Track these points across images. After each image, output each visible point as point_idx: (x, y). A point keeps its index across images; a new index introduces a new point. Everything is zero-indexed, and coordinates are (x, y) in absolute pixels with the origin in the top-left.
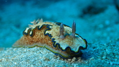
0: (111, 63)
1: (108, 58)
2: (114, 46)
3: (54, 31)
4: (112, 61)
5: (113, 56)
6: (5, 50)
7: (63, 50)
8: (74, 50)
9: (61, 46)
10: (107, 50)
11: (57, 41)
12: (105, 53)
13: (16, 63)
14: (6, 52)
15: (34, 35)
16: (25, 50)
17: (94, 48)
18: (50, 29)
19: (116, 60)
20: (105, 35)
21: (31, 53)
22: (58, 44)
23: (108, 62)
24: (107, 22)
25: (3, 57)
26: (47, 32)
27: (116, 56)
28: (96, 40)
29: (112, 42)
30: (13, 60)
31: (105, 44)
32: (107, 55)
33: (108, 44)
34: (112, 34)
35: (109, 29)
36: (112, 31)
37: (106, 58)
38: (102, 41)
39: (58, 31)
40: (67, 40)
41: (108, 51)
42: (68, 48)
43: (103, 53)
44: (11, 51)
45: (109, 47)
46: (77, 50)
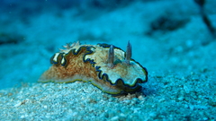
0: (192, 107)
1: (187, 99)
2: (197, 80)
3: (99, 56)
4: (193, 103)
5: (195, 97)
6: (31, 86)
7: (112, 84)
8: (128, 83)
9: (110, 78)
10: (185, 87)
11: (104, 70)
12: (182, 92)
13: (46, 107)
14: (31, 90)
15: (69, 63)
16: (60, 87)
17: (166, 83)
18: (91, 53)
19: (199, 102)
20: (185, 62)
21: (69, 91)
22: (106, 75)
23: (186, 106)
24: (189, 43)
25: (27, 97)
26: (87, 57)
27: (200, 96)
28: (170, 71)
29: (194, 74)
30: (41, 102)
31: (183, 78)
32: (186, 95)
33: (188, 78)
34: (195, 62)
35: (191, 54)
36: (196, 57)
37: (184, 100)
38: (179, 73)
39: (104, 55)
40: (118, 68)
41: (187, 89)
42: (119, 81)
43: (179, 91)
44: (39, 88)
45: (189, 82)
46: (133, 83)
